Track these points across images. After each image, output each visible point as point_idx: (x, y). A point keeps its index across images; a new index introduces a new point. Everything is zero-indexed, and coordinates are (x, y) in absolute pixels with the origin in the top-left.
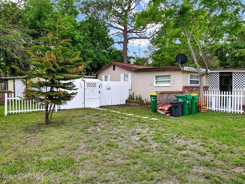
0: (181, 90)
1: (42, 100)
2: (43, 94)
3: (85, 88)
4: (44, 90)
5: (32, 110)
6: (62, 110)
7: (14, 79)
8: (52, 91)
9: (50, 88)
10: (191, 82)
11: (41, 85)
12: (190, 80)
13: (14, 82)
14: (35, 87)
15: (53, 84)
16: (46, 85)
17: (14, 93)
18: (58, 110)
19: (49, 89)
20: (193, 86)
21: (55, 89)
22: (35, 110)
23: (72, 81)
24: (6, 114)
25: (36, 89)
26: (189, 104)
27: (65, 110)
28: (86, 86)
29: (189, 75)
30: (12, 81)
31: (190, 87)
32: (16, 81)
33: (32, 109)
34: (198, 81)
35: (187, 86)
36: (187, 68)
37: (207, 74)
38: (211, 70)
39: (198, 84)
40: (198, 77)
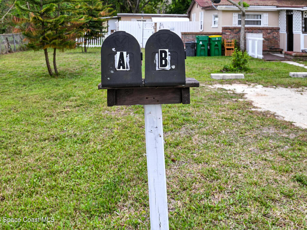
0: (221, 31)
3: (144, 28)
12: (239, 21)
26: (203, 45)
29: (236, 15)
34: (260, 21)
35: (229, 27)
36: (224, 8)
37: (278, 12)
38: (277, 7)
39: (260, 24)
40: (261, 16)
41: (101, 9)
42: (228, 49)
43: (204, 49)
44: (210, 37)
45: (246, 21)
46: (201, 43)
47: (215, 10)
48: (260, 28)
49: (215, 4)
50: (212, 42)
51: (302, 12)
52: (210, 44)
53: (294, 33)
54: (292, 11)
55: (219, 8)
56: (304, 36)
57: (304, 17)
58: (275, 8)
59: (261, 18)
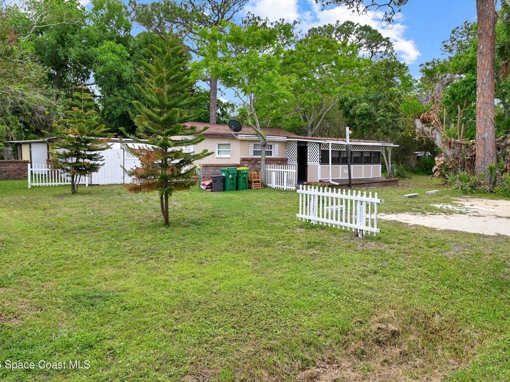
0: (239, 163)
1: (68, 171)
2: (69, 164)
3: (125, 158)
4: (69, 161)
5: (58, 184)
6: (93, 185)
7: (30, 144)
8: (77, 162)
9: (76, 158)
10: (255, 153)
11: (66, 156)
12: (254, 151)
13: (30, 148)
14: (62, 158)
15: (78, 155)
16: (71, 155)
17: (31, 163)
18: (89, 185)
19: (74, 160)
20: (257, 158)
21: (81, 160)
22: (61, 184)
23: (97, 152)
24: (29, 187)
25: (63, 160)
26: (232, 179)
27: (98, 185)
28: (125, 156)
29: (252, 145)
30: (28, 146)
31: (252, 159)
32: (32, 145)
33: (58, 182)
34: (271, 151)
35: (247, 158)
36: (244, 137)
37: (286, 143)
38: (288, 138)
39: (271, 155)
40: (271, 146)
41: (97, 135)
42: (255, 182)
43: (233, 183)
44: (238, 169)
45: (266, 151)
46: (230, 176)
47: (235, 138)
48: (271, 158)
49: (235, 133)
50: (240, 175)
51: (320, 144)
52: (237, 178)
53: (308, 164)
54: (306, 142)
55: (240, 137)
56: (321, 167)
57: (321, 149)
58: (284, 139)
59: (271, 149)
